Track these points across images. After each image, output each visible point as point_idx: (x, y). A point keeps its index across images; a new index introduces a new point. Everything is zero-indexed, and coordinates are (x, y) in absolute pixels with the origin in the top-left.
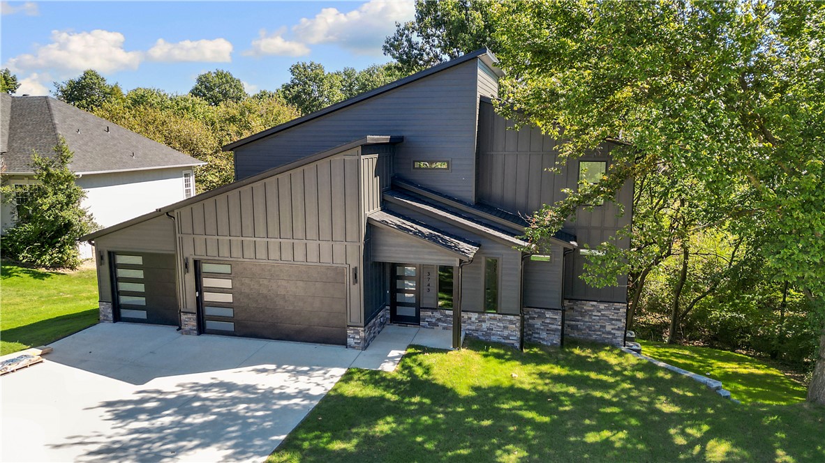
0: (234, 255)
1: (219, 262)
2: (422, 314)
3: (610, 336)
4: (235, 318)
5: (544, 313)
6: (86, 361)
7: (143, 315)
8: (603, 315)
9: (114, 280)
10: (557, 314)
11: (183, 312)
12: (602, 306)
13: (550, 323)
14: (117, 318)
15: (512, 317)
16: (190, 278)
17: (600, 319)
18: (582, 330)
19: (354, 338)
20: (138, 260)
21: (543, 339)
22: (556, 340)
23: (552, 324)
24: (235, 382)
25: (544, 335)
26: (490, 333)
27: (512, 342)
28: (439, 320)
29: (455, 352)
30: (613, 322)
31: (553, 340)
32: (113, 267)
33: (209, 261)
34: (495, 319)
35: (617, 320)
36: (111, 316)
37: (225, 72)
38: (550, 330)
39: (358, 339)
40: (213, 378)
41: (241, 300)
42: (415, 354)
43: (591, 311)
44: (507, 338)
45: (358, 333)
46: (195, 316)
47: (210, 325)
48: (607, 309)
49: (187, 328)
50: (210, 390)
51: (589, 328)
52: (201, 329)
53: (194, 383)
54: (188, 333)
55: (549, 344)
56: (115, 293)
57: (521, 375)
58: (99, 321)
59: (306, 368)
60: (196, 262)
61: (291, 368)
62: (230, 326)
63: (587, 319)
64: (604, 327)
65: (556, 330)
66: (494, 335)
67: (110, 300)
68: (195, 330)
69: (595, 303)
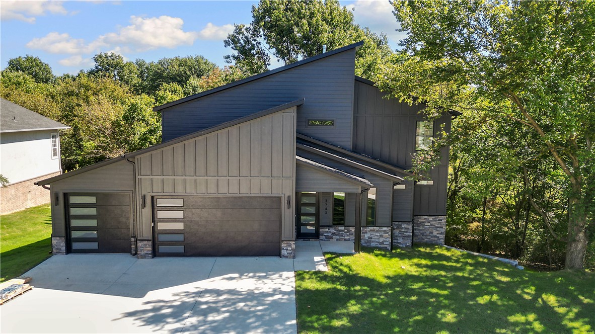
0: (188, 190)
1: (173, 197)
2: (321, 230)
3: (436, 239)
4: (185, 242)
5: (401, 225)
6: (71, 285)
7: (95, 245)
8: (432, 225)
9: (68, 217)
10: (409, 225)
11: (139, 240)
12: (431, 219)
13: (405, 232)
14: (69, 250)
15: (386, 228)
16: (147, 211)
17: (430, 228)
18: (418, 236)
19: (287, 250)
20: (92, 200)
21: (400, 243)
22: (409, 243)
23: (406, 232)
24: (218, 288)
25: (401, 240)
26: (370, 241)
27: (385, 246)
28: (334, 234)
29: (357, 255)
30: (438, 229)
31: (406, 243)
32: (67, 206)
33: (164, 197)
34: (373, 231)
35: (440, 227)
36: (64, 249)
37: (34, 57)
38: (405, 237)
39: (290, 250)
40: (197, 288)
41: (191, 227)
42: (334, 258)
43: (423, 222)
44: (382, 243)
45: (290, 246)
46: (150, 243)
47: (162, 249)
48: (434, 220)
49: (143, 253)
50: (204, 296)
51: (423, 234)
52: (155, 254)
53: (185, 292)
54: (144, 257)
55: (404, 246)
56: (68, 229)
57: (406, 267)
58: (51, 254)
59: (264, 274)
60: (152, 198)
61: (251, 274)
62: (180, 249)
63: (421, 228)
64: (432, 233)
65: (408, 236)
66: (373, 242)
67: (64, 235)
68: (150, 254)
69: (426, 217)
